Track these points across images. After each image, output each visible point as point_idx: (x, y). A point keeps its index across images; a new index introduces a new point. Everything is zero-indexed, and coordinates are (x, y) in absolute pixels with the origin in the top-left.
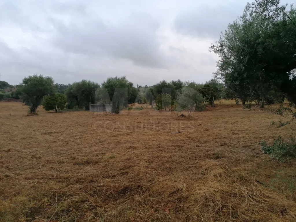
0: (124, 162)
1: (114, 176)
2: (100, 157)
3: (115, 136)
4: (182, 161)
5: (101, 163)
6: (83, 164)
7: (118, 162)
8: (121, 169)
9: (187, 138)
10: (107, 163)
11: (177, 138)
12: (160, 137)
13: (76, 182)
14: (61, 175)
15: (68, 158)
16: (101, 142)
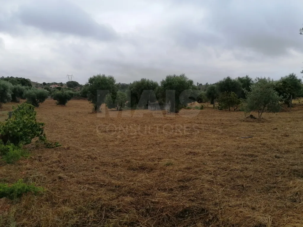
0: (183, 171)
1: (172, 190)
2: (156, 162)
3: (173, 138)
4: (258, 177)
5: (157, 171)
6: (137, 169)
7: (176, 171)
8: (179, 181)
9: (260, 145)
10: (163, 172)
11: (248, 144)
12: (224, 141)
13: (128, 193)
14: (112, 182)
15: (122, 161)
16: (158, 144)
